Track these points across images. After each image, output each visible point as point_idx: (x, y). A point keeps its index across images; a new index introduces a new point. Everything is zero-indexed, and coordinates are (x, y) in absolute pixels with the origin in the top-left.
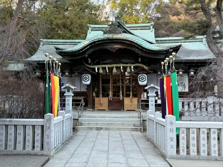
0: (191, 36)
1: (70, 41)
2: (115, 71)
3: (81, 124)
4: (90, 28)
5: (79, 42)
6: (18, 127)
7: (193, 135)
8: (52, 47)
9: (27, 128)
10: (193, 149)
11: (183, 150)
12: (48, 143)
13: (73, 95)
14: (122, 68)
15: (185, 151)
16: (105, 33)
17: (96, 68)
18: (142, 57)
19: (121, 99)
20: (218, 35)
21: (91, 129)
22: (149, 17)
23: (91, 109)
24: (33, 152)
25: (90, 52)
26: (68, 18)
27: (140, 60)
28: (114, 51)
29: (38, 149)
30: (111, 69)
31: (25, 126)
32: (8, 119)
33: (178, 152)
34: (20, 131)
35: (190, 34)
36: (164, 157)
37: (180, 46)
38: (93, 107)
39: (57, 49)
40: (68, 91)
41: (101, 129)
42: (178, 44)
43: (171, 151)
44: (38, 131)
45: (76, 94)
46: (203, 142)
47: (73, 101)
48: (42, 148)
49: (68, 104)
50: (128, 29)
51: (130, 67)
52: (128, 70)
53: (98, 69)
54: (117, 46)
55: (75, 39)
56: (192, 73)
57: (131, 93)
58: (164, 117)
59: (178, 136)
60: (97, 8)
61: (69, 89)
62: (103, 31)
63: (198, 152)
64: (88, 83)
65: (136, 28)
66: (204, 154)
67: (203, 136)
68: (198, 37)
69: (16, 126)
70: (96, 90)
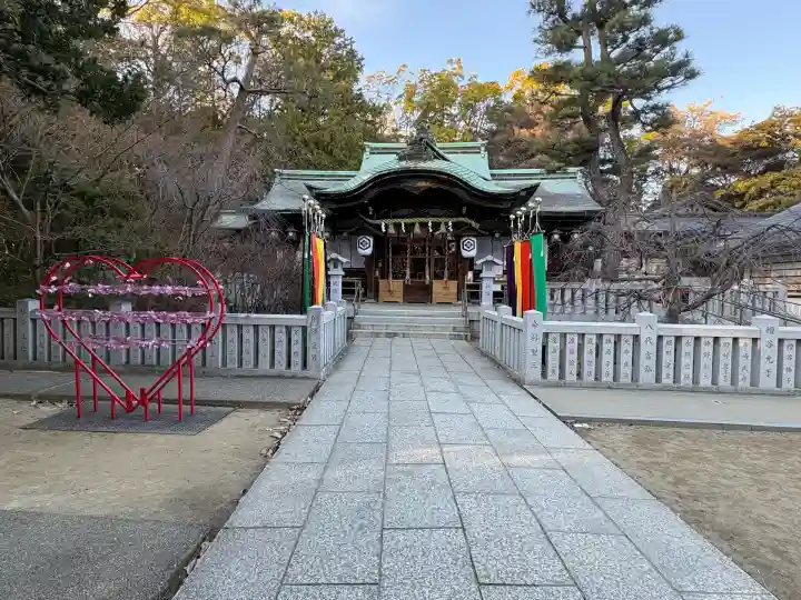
0: (559, 169)
1: (330, 172)
2: (417, 229)
3: (359, 327)
4: (367, 150)
5: (353, 176)
6: (260, 328)
7: (572, 346)
8: (300, 185)
9: (277, 329)
10: (571, 370)
11: (553, 371)
12: (315, 357)
13: (343, 273)
14: (430, 224)
15: (557, 372)
16: (401, 159)
17: (383, 225)
18: (469, 205)
19: (427, 282)
20: (608, 166)
21: (377, 335)
22: (474, 129)
23: (373, 301)
24: (288, 373)
25: (372, 194)
26: (325, 129)
27: (464, 209)
28: (416, 193)
29: (296, 368)
30: (410, 227)
31: (273, 327)
32: (243, 315)
33: (544, 374)
34: (265, 335)
35: (557, 164)
36: (519, 382)
37: (537, 186)
38: (376, 297)
39: (310, 188)
40: (335, 267)
41: (395, 335)
42: (534, 182)
43: (532, 372)
44: (297, 337)
45: (349, 272)
46: (589, 357)
47: (344, 284)
48: (305, 365)
49: (336, 291)
50: (441, 152)
51: (446, 224)
52: (443, 229)
53: (387, 227)
54: (422, 184)
55: (337, 169)
56: (556, 237)
57: (446, 272)
58: (514, 314)
59: (544, 348)
60: (377, 111)
61: (336, 262)
62: (397, 154)
63: (579, 375)
64: (369, 251)
65: (455, 151)
66: (589, 378)
67: (590, 347)
68: (571, 169)
69: (256, 327)
70: (380, 265)
